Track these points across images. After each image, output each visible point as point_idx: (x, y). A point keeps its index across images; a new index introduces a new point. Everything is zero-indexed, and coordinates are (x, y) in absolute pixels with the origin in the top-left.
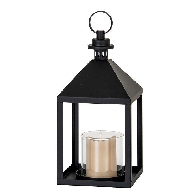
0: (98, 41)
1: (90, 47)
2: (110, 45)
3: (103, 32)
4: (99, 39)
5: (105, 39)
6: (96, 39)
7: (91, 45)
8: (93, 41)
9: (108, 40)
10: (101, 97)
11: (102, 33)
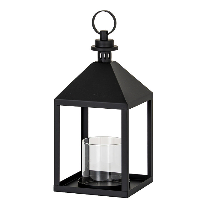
0: (102, 42)
1: (93, 49)
2: (114, 47)
3: (107, 33)
4: (103, 40)
5: (109, 40)
6: (99, 40)
7: (94, 47)
8: (97, 42)
9: (112, 41)
10: (98, 101)
11: (105, 33)
